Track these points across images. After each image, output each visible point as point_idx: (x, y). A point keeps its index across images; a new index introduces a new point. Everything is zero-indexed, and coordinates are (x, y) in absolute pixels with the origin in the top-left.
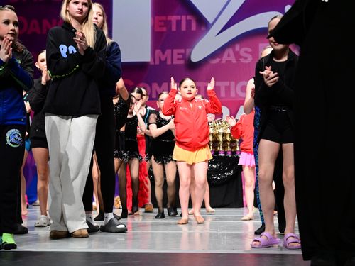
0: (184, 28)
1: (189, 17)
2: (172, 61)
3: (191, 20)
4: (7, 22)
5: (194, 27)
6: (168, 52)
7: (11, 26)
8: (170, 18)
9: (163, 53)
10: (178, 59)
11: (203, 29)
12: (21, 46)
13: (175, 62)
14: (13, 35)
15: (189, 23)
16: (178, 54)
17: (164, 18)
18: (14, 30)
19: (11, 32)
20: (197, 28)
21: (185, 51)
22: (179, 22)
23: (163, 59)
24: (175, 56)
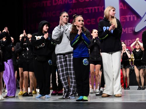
0: (132, 20)
1: (134, 16)
2: (128, 32)
3: (134, 17)
4: (79, 21)
5: (136, 19)
6: (126, 29)
7: (81, 22)
8: (126, 16)
9: (125, 29)
10: (130, 31)
11: (139, 19)
12: (85, 29)
13: (129, 32)
14: (82, 25)
15: (134, 18)
16: (130, 29)
17: (124, 16)
18: (82, 23)
19: (81, 24)
20: (137, 19)
21: (133, 28)
22: (130, 18)
23: (124, 32)
24: (129, 30)
